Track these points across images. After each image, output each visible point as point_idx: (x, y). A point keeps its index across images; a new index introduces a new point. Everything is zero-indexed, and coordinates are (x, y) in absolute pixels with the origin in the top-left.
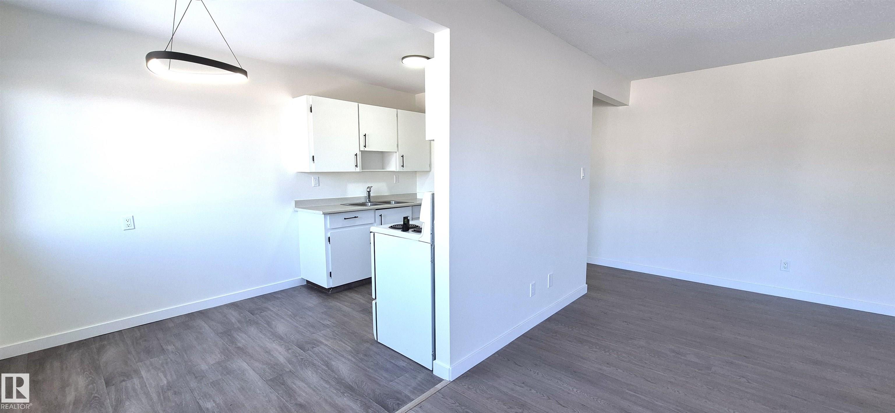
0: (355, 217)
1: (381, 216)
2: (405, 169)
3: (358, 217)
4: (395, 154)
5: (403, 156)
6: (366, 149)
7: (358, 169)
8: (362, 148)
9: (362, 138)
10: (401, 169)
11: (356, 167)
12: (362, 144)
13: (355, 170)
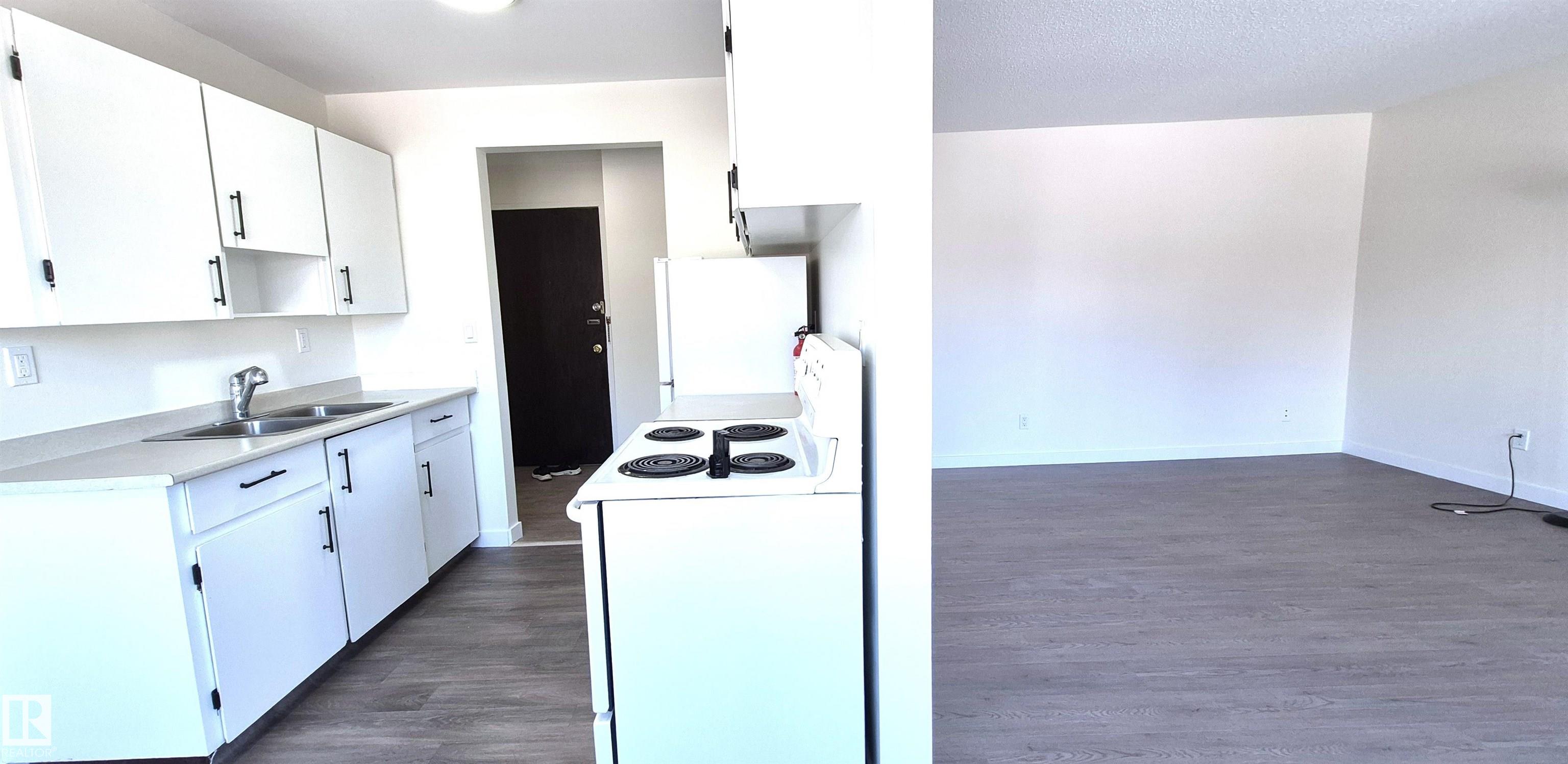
0: (274, 474)
1: (346, 453)
2: (354, 309)
3: (284, 471)
4: (321, 262)
5: (346, 270)
6: (242, 244)
7: (225, 312)
8: (231, 241)
9: (227, 208)
10: (344, 309)
11: (220, 303)
12: (229, 227)
13: (217, 315)
